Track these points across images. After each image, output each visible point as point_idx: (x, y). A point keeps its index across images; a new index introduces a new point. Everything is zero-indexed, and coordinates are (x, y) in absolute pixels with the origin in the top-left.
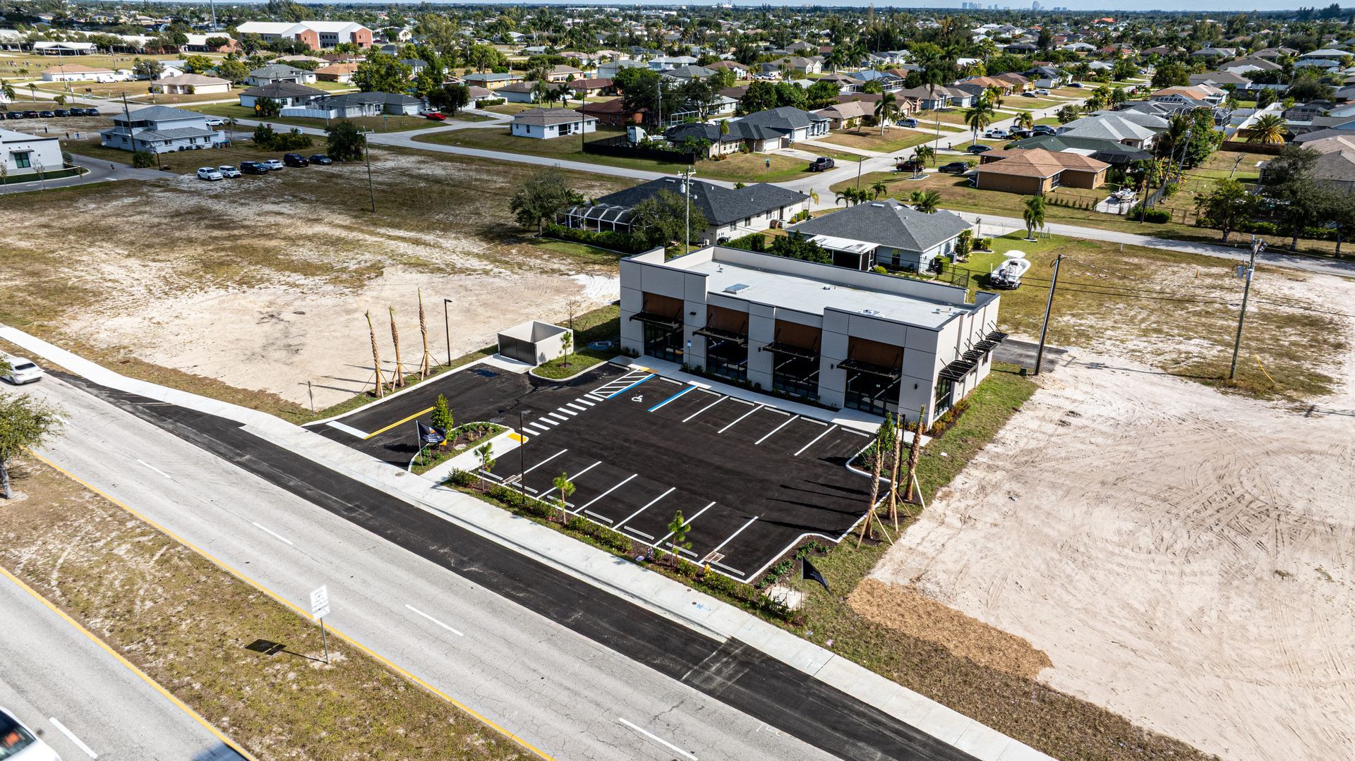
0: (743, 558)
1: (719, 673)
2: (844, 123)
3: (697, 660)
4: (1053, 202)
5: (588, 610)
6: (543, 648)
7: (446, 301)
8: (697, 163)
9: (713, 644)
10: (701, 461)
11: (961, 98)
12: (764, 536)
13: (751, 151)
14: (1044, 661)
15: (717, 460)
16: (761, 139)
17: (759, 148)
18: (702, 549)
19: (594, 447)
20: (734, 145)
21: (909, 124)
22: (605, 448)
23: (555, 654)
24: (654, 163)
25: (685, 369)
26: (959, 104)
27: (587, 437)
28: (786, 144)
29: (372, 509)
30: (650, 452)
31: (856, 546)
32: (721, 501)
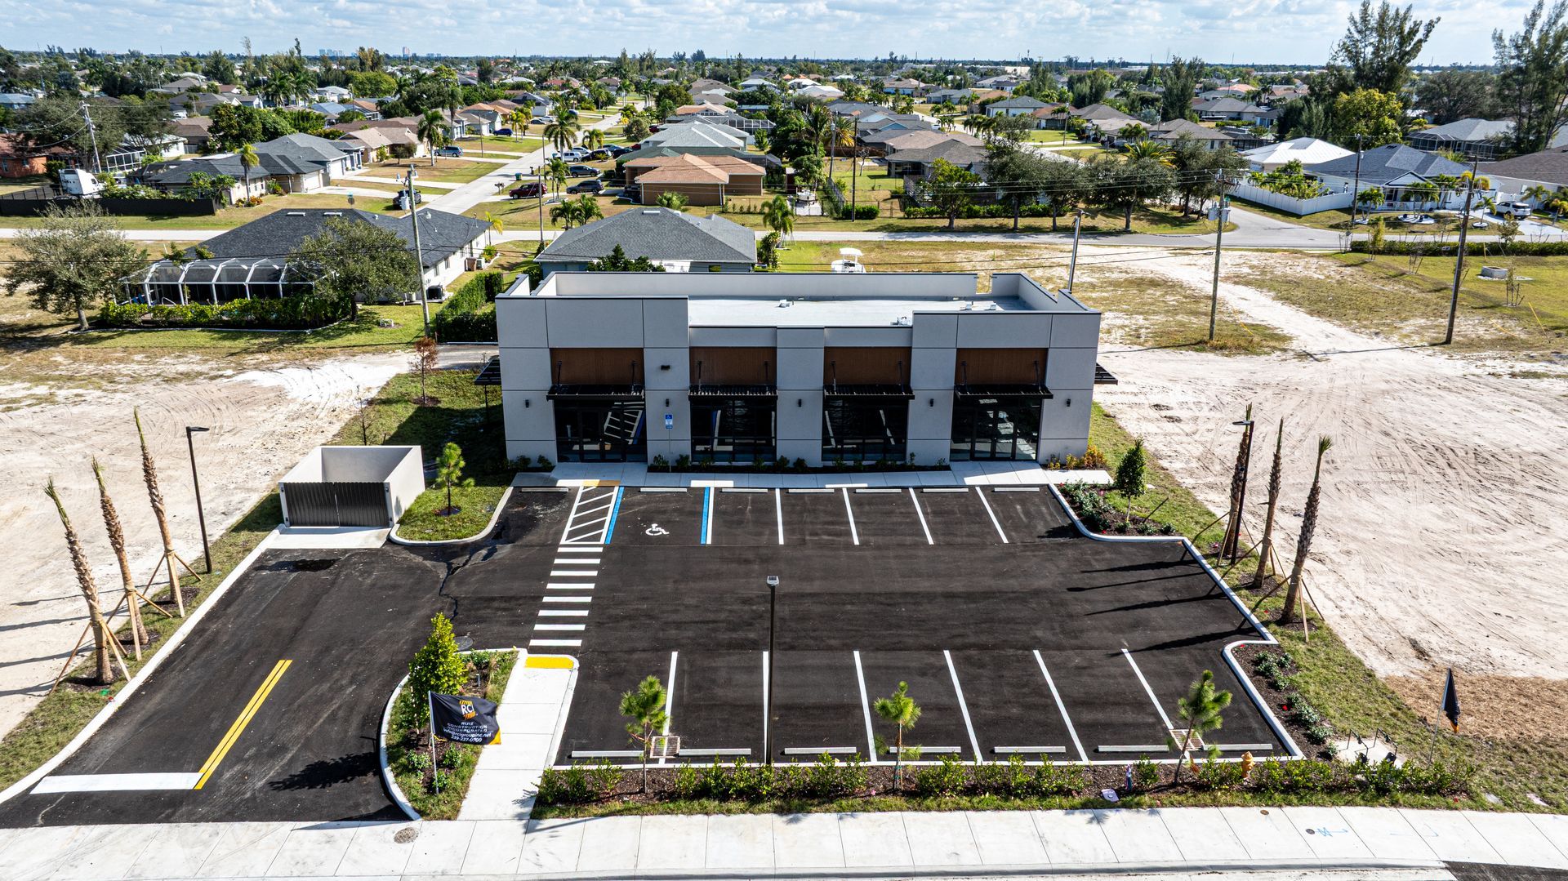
2: (373, 155)
4: (745, 210)
7: (189, 430)
8: (218, 212)
11: (480, 125)
13: (287, 192)
16: (299, 173)
17: (297, 187)
19: (715, 630)
20: (259, 184)
21: (452, 152)
24: (143, 219)
25: (659, 467)
26: (479, 132)
28: (327, 182)
31: (1304, 640)
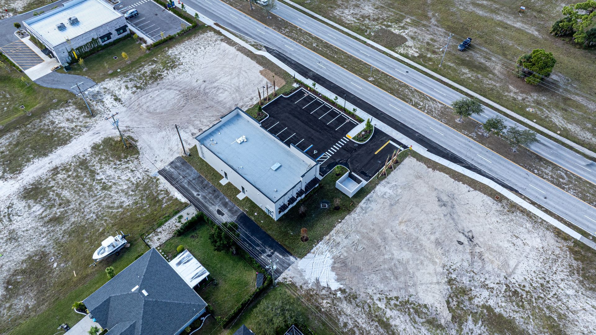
0: (301, 93)
1: (311, 74)
3: (314, 76)
5: (331, 86)
6: (338, 80)
9: (310, 79)
10: (303, 122)
12: (295, 98)
14: (261, 72)
15: (299, 122)
18: (308, 96)
19: (329, 130)
22: (326, 130)
23: (336, 78)
27: (330, 135)
29: (377, 114)
30: (315, 127)
32: (301, 108)
